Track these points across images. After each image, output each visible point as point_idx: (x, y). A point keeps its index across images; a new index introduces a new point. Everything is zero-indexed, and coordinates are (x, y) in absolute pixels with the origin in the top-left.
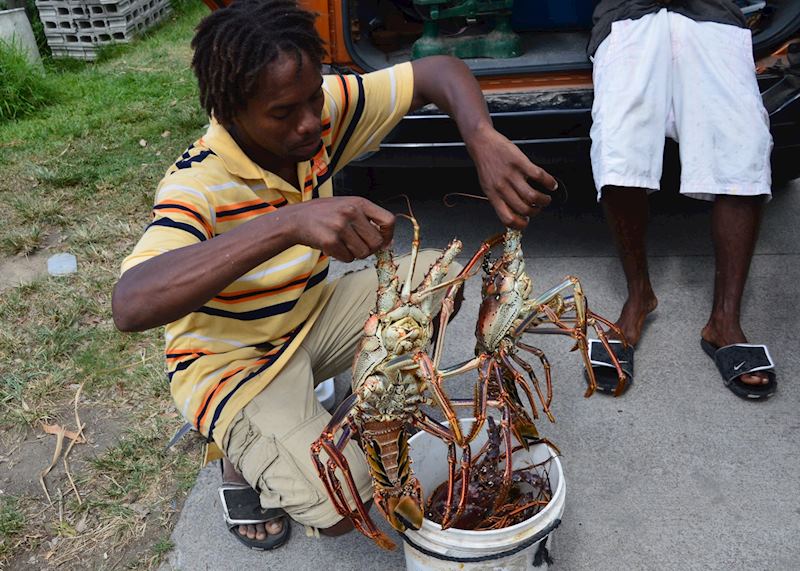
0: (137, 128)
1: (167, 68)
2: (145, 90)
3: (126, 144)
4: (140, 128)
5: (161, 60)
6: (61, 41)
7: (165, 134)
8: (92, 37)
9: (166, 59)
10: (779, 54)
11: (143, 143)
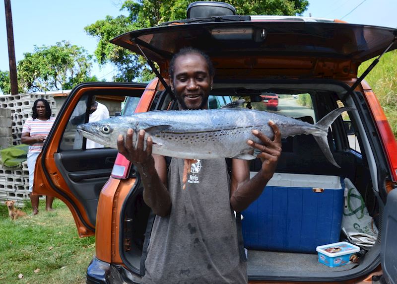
0: (21, 265)
1: (54, 224)
2: (36, 238)
3: (10, 276)
4: (22, 265)
5: (52, 218)
6: (6, 195)
7: (37, 271)
8: (24, 195)
9: (56, 218)
10: (368, 280)
11: (20, 276)
